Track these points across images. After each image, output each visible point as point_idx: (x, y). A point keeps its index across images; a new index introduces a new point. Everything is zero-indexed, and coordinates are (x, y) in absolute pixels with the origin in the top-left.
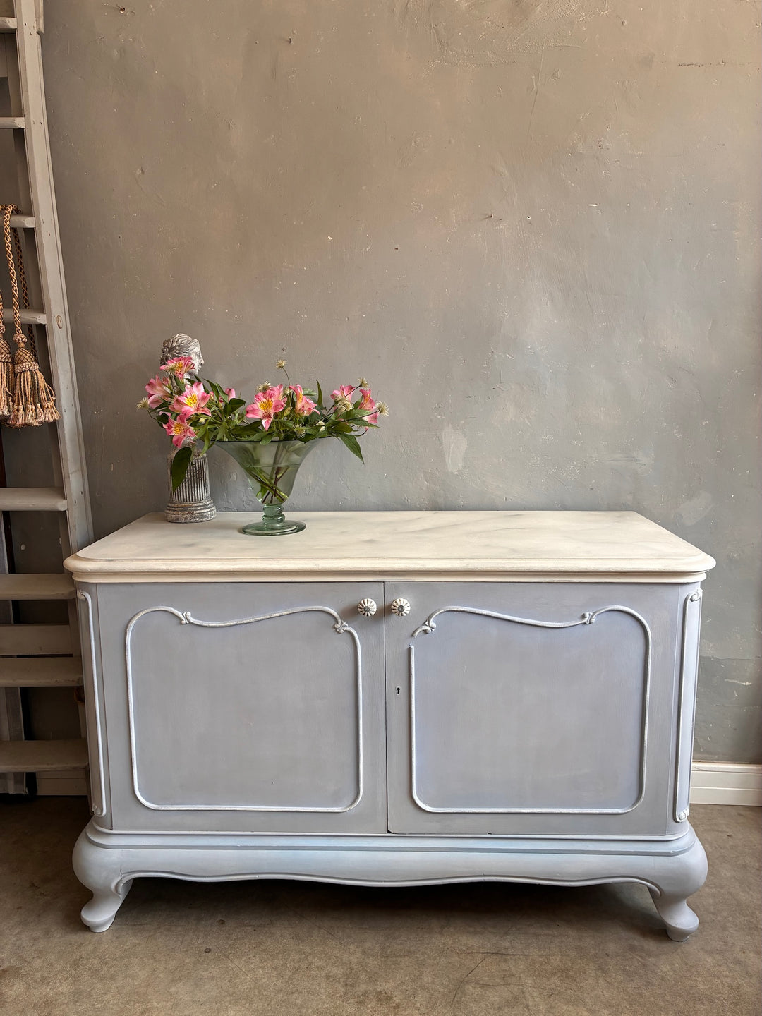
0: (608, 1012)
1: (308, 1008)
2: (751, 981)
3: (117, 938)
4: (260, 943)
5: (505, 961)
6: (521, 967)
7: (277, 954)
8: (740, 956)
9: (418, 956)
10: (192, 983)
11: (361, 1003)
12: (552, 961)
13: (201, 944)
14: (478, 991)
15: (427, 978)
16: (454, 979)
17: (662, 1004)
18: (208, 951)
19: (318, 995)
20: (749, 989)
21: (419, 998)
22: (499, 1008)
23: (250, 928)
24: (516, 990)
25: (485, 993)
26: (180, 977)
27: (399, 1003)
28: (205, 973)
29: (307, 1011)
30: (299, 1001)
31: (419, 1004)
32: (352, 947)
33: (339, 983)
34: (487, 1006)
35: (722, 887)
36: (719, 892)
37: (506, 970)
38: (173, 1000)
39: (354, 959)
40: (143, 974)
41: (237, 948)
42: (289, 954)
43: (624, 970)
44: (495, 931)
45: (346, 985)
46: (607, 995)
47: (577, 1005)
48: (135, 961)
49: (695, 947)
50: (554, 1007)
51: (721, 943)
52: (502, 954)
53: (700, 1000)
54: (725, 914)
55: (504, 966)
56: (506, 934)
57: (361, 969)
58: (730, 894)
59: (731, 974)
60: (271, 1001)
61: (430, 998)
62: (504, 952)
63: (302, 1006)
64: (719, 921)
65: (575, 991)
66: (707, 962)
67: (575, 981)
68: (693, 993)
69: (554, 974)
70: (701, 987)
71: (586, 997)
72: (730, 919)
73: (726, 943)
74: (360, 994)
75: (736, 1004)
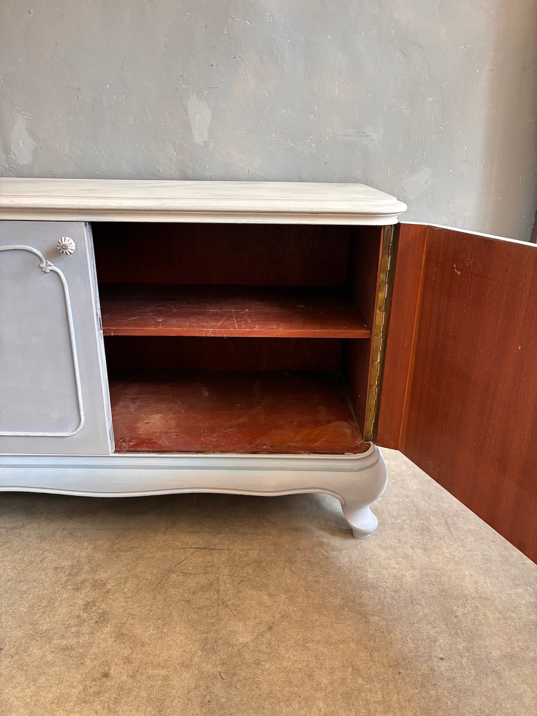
0: (285, 596)
1: (29, 594)
2: (414, 573)
4: (7, 542)
5: (211, 554)
6: (223, 559)
7: (19, 550)
8: (409, 551)
9: (139, 550)
11: (77, 589)
12: (251, 554)
14: (181, 578)
15: (140, 569)
16: (163, 569)
17: (333, 590)
20: (410, 579)
21: (128, 585)
22: (194, 593)
24: (213, 577)
25: (186, 580)
27: (110, 589)
30: (24, 589)
31: (126, 590)
32: (86, 544)
33: (64, 573)
34: (184, 590)
35: (407, 497)
36: (404, 500)
37: (209, 562)
39: (84, 554)
42: (29, 550)
43: (309, 561)
44: (210, 531)
45: (70, 574)
46: (289, 581)
47: (261, 590)
49: (373, 543)
50: (241, 592)
51: (396, 541)
52: (210, 549)
53: (366, 587)
54: (404, 518)
55: (209, 558)
56: (219, 533)
57: (87, 561)
58: (412, 502)
59: (398, 567)
61: (138, 584)
62: (212, 547)
63: (25, 592)
64: (398, 523)
65: (262, 579)
66: (381, 556)
67: (265, 570)
68: (362, 582)
69: (248, 565)
70: (370, 576)
71: (271, 583)
72: (408, 521)
73: (400, 541)
74: (79, 581)
75: (396, 591)
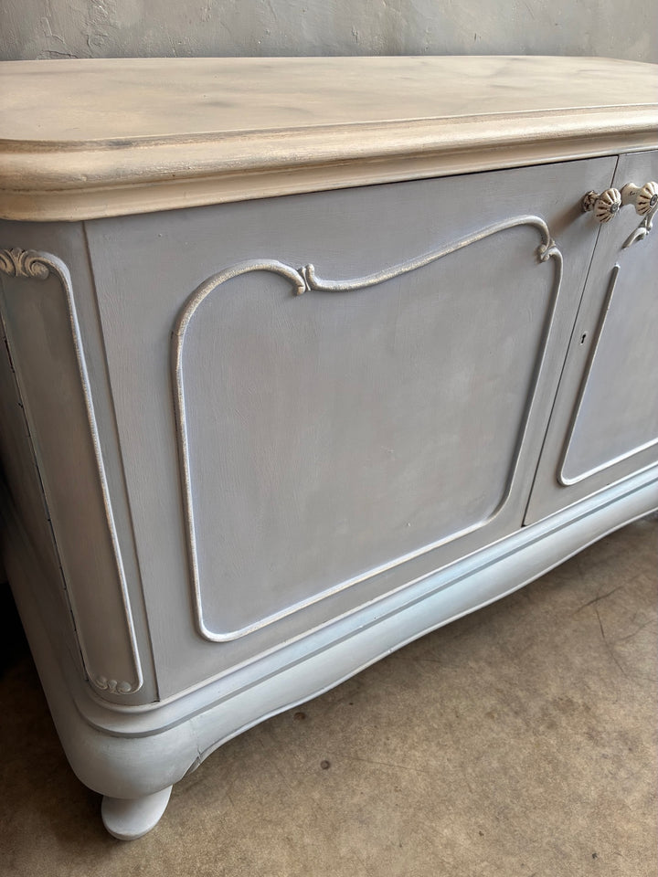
3: (182, 824)
4: (376, 717)
5: (614, 603)
6: (631, 602)
7: (409, 719)
9: (541, 639)
10: (357, 824)
11: (552, 726)
13: (307, 761)
14: (630, 647)
15: (577, 661)
16: (598, 647)
18: (326, 765)
19: (505, 744)
21: (593, 686)
23: (342, 704)
25: (637, 646)
26: (333, 825)
27: (584, 703)
28: (356, 800)
29: (516, 771)
30: (495, 765)
31: (601, 693)
32: (473, 665)
33: (507, 715)
37: (625, 612)
38: (360, 866)
39: (489, 678)
40: (280, 855)
41: (356, 739)
42: (421, 712)
45: (516, 713)
48: (247, 843)
52: (604, 597)
55: (619, 609)
57: (508, 686)
60: (470, 787)
61: (602, 680)
62: (602, 594)
